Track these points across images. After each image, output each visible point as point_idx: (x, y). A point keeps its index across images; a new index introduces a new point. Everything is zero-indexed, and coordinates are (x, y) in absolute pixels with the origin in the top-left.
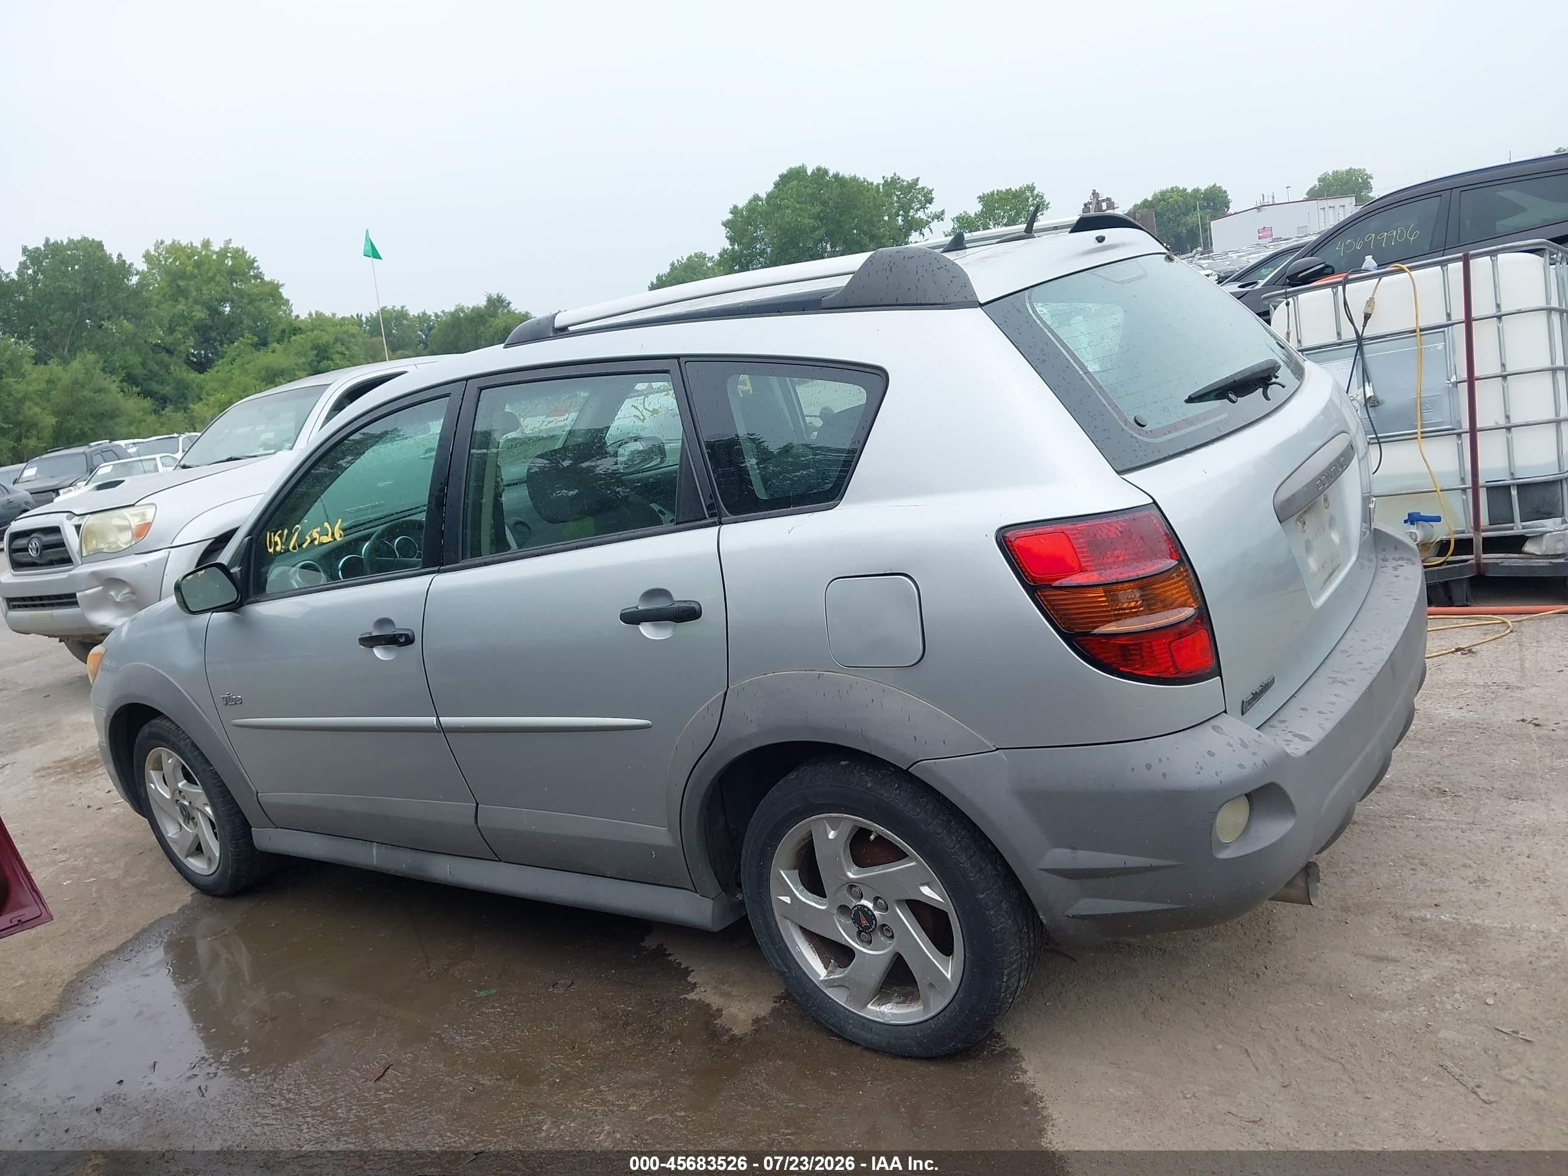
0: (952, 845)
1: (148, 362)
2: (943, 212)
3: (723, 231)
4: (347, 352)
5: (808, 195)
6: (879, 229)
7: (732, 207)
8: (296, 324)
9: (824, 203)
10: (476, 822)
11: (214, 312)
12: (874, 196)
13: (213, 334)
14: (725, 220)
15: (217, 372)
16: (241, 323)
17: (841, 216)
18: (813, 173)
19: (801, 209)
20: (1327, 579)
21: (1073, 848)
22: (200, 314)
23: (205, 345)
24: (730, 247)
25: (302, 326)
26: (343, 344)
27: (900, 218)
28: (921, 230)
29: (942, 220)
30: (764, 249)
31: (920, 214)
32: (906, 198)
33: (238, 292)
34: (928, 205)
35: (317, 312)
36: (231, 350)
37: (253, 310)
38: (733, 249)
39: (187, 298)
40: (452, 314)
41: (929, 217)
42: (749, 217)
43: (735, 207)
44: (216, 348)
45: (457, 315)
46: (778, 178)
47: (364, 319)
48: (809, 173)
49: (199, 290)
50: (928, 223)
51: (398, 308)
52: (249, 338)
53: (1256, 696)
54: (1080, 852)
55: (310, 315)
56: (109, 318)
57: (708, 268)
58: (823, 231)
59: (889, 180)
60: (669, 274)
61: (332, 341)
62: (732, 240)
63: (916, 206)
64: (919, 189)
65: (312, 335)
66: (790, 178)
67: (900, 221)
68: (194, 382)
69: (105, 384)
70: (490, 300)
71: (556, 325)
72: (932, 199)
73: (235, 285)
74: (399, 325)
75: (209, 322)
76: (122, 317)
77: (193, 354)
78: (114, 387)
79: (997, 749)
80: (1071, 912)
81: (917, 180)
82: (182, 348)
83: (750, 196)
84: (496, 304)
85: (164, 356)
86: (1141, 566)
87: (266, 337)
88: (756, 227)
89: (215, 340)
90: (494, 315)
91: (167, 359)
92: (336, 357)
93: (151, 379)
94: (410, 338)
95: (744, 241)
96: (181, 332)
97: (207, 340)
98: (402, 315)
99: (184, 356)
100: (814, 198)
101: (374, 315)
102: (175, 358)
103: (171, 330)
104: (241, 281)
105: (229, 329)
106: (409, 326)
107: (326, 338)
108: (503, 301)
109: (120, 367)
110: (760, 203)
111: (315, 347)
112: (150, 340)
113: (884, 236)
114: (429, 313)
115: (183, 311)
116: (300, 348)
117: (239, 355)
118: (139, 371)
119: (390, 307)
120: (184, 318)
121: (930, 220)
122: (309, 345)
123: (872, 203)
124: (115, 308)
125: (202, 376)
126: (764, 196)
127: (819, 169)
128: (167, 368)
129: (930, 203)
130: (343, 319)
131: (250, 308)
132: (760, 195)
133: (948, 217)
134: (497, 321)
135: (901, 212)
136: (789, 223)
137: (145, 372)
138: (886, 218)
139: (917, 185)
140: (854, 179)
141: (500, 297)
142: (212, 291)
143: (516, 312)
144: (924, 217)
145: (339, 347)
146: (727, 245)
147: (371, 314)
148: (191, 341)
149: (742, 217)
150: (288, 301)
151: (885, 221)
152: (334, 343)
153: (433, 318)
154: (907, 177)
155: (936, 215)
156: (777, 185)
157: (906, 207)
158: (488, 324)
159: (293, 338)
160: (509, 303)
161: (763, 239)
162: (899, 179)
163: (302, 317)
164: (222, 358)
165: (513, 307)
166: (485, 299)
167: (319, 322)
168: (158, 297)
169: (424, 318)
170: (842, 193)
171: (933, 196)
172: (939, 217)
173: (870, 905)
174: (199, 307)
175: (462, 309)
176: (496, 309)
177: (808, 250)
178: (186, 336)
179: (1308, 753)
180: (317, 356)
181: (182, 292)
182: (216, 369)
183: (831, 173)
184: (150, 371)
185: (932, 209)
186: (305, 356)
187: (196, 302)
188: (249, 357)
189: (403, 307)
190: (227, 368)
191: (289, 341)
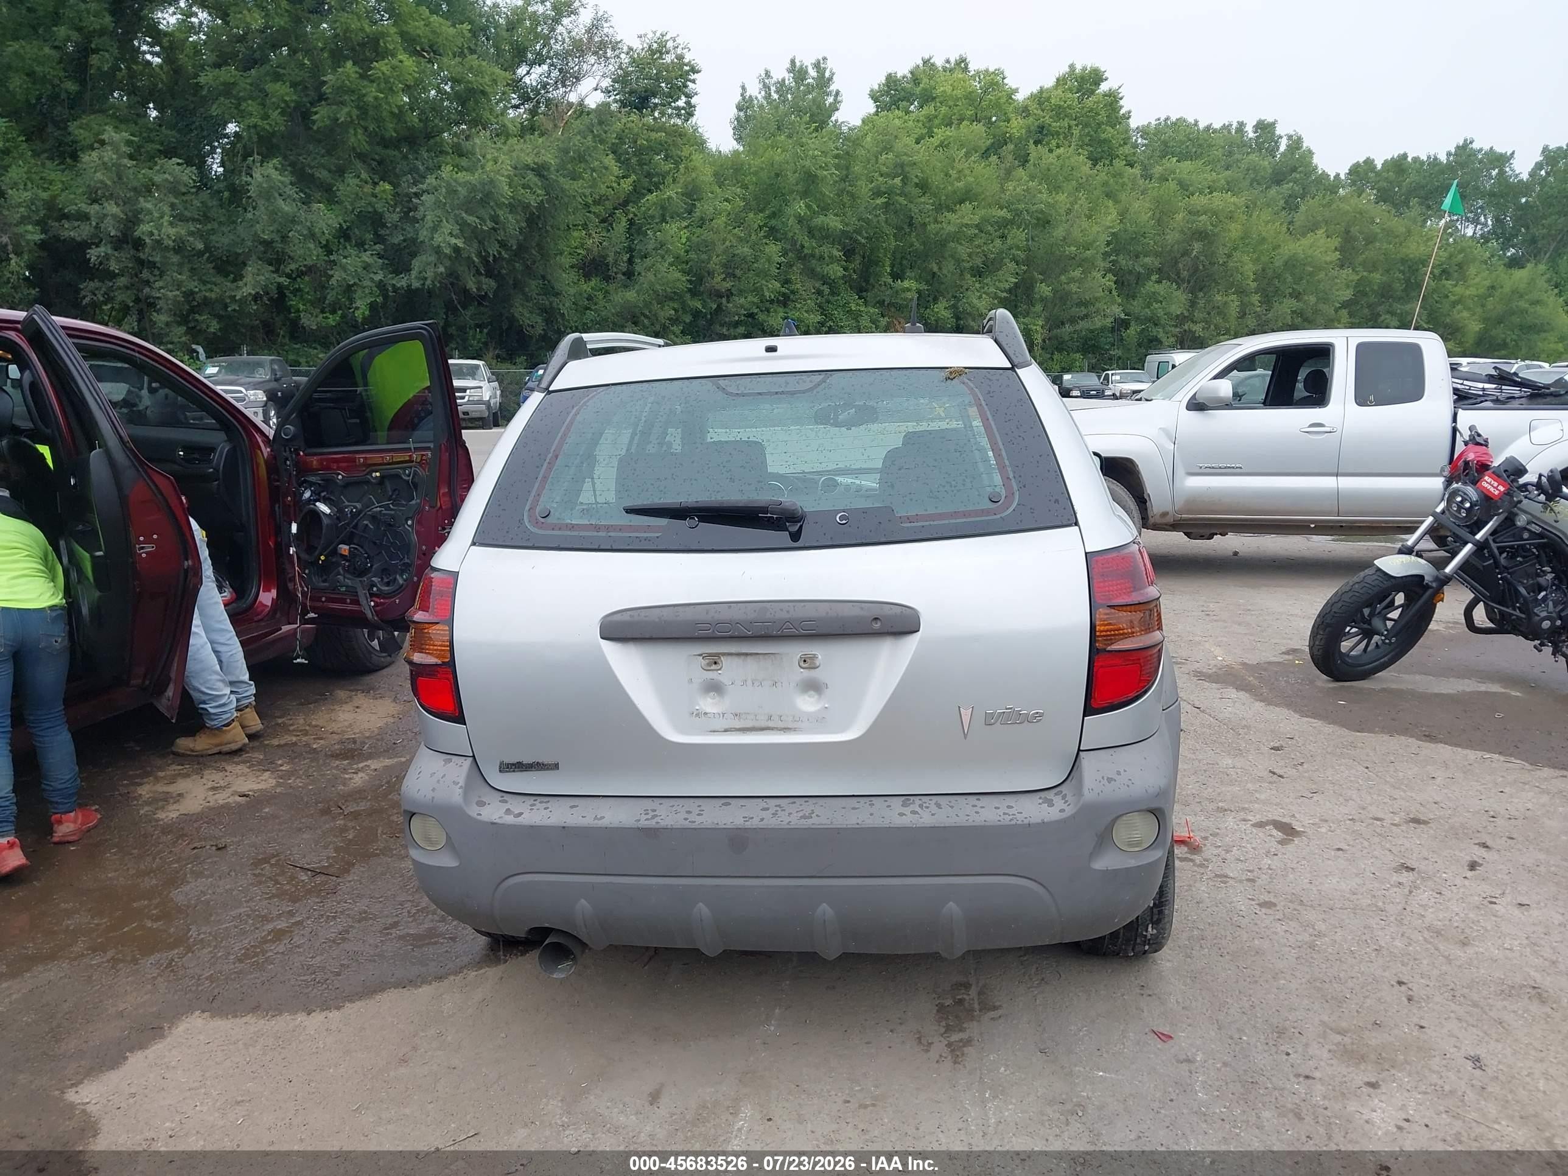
20: (737, 730)
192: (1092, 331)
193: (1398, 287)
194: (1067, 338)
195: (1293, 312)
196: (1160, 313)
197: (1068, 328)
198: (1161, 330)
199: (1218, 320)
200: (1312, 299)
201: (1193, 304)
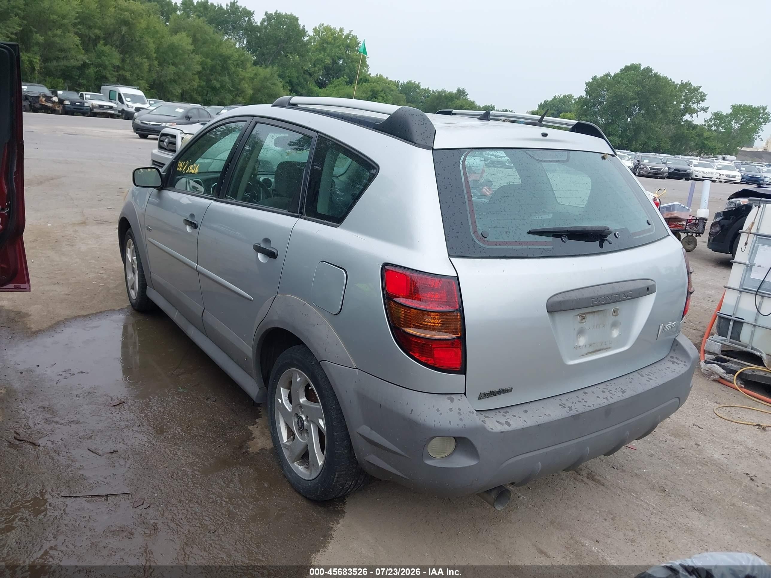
0: (332, 405)
1: (300, 77)
2: (708, 108)
3: (585, 87)
4: (385, 97)
5: (637, 80)
6: (669, 107)
7: (594, 76)
8: (368, 77)
9: (643, 87)
10: (202, 316)
11: (335, 62)
12: (672, 90)
13: (331, 72)
14: (587, 81)
15: (327, 90)
16: (345, 70)
17: (650, 96)
18: (644, 70)
19: (630, 87)
20: (591, 353)
21: (371, 429)
22: (328, 61)
23: (326, 76)
24: (585, 96)
25: (370, 79)
26: (385, 93)
27: (683, 105)
28: (692, 114)
29: (706, 112)
30: (603, 102)
31: (695, 106)
32: (690, 95)
33: (348, 55)
34: (701, 102)
35: (380, 74)
36: (336, 82)
37: (351, 65)
38: (586, 97)
39: (325, 53)
40: (439, 92)
41: (699, 109)
42: (601, 84)
43: (596, 77)
44: (330, 79)
45: (441, 94)
46: (624, 67)
47: (400, 84)
48: (642, 69)
49: (331, 50)
50: (697, 111)
51: (417, 83)
52: (346, 78)
53: (492, 394)
54: (373, 431)
55: (377, 75)
56: (291, 53)
57: (572, 104)
58: (637, 101)
59: (684, 83)
60: (551, 101)
61: (380, 90)
62: (587, 92)
63: (694, 100)
64: (699, 92)
65: (373, 85)
66: (631, 68)
67: (682, 106)
68: (316, 91)
69: (277, 82)
70: (459, 91)
71: (291, 102)
72: (705, 99)
73: (348, 52)
74: (415, 91)
75: (331, 66)
76: (296, 54)
77: (320, 79)
78: (281, 85)
79: (356, 368)
80: (367, 458)
81: (700, 87)
82: (316, 75)
83: (605, 73)
84: (461, 93)
85: (307, 76)
86: (431, 305)
87: (353, 80)
88: (603, 90)
89: (331, 75)
90: (458, 99)
91: (308, 78)
92: (380, 98)
93: (299, 85)
94: (417, 98)
95: (593, 95)
96: (318, 68)
97: (328, 74)
98: (418, 87)
99: (316, 78)
100: (640, 83)
101: (405, 83)
102: (311, 79)
103: (314, 65)
104: (351, 51)
105: (339, 72)
106: (419, 93)
107: (379, 88)
108: (464, 93)
109: (288, 76)
110: (609, 78)
111: (372, 91)
112: (304, 67)
113: (669, 112)
114: (430, 89)
115: (322, 58)
116: (365, 89)
117: (338, 85)
118: (295, 80)
119: (413, 81)
120: (321, 61)
121: (699, 110)
122: (370, 89)
123: (669, 93)
124: (295, 49)
125: (320, 90)
126: (612, 74)
127: (648, 68)
128: (307, 82)
129: (703, 102)
130: (391, 81)
131: (350, 65)
132: (611, 74)
133: (710, 112)
134: (459, 102)
135: (684, 102)
136: (621, 92)
137: (297, 81)
138: (675, 103)
139: (699, 90)
140: (666, 79)
141: (464, 91)
142: (337, 52)
143: (469, 99)
144: (696, 108)
145: (383, 94)
146: (584, 94)
147: (404, 83)
148: (321, 73)
149: (597, 82)
150: (368, 66)
151: (674, 104)
152: (381, 92)
153: (431, 92)
154: (695, 84)
155: (703, 108)
156: (622, 70)
157: (688, 100)
158: (454, 102)
159: (364, 84)
160: (467, 95)
161: (604, 97)
162: (690, 83)
163: (372, 75)
164: (331, 84)
165: (468, 97)
166: (457, 89)
167: (380, 79)
168: (314, 49)
169: (427, 91)
170: (655, 84)
171: (706, 98)
172: (705, 110)
173: (304, 418)
174: (329, 58)
175: (444, 92)
176: (460, 96)
177: (625, 109)
178: (319, 70)
179: (502, 432)
180: (372, 95)
181: (324, 49)
182: (327, 88)
183: (653, 72)
184: (299, 81)
185: (703, 105)
186: (366, 94)
187: (328, 55)
188: (343, 87)
189: (419, 83)
190: (332, 89)
191: (362, 85)
192: (68, 67)
193: (219, 68)
194: (53, 69)
195: (174, 73)
196: (107, 63)
197: (55, 63)
198: (108, 72)
199: (138, 71)
200: (183, 68)
201: (123, 60)
